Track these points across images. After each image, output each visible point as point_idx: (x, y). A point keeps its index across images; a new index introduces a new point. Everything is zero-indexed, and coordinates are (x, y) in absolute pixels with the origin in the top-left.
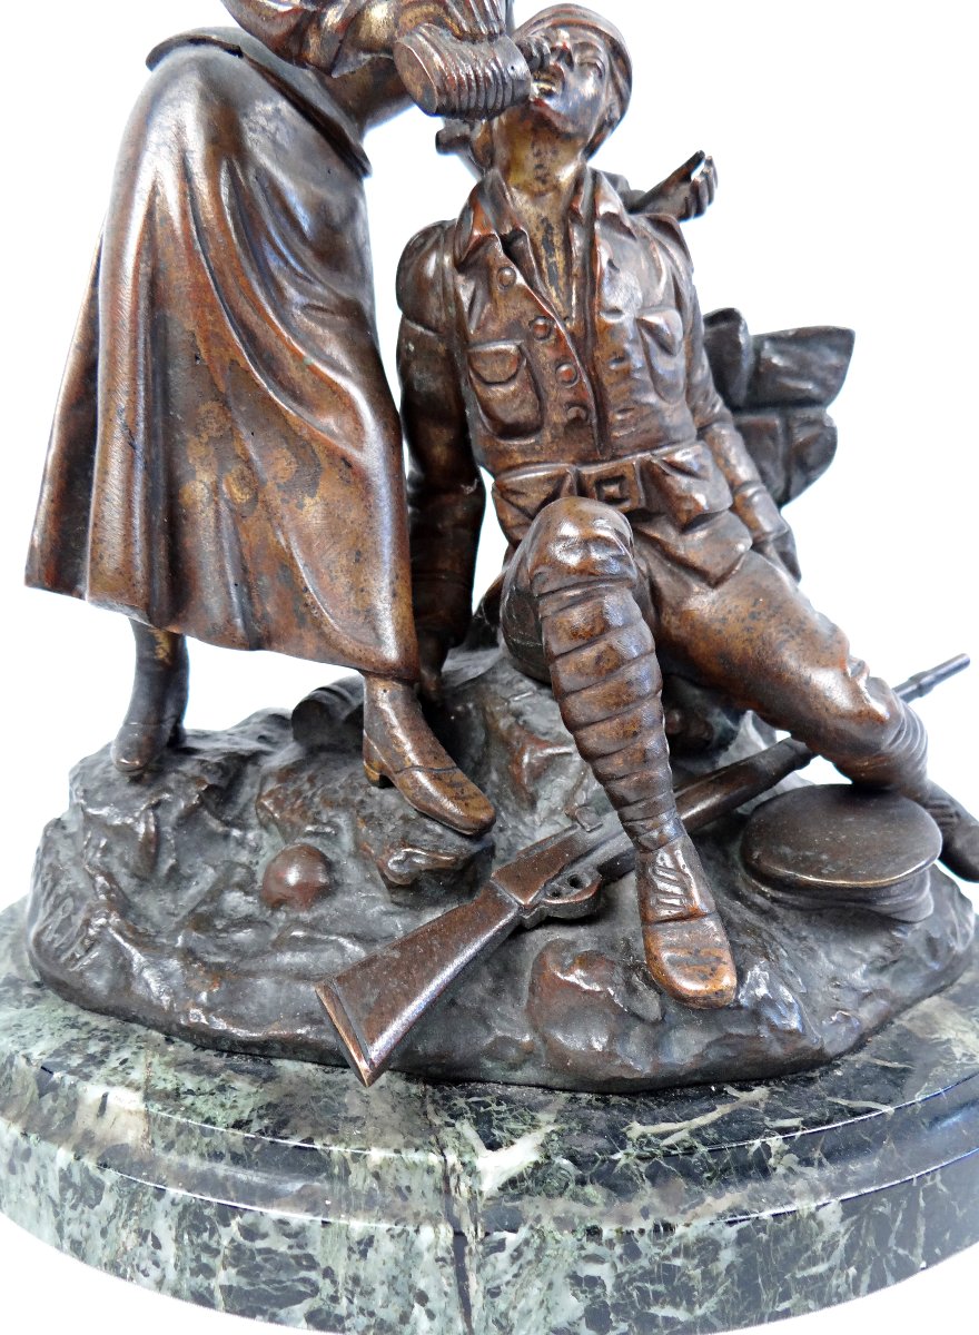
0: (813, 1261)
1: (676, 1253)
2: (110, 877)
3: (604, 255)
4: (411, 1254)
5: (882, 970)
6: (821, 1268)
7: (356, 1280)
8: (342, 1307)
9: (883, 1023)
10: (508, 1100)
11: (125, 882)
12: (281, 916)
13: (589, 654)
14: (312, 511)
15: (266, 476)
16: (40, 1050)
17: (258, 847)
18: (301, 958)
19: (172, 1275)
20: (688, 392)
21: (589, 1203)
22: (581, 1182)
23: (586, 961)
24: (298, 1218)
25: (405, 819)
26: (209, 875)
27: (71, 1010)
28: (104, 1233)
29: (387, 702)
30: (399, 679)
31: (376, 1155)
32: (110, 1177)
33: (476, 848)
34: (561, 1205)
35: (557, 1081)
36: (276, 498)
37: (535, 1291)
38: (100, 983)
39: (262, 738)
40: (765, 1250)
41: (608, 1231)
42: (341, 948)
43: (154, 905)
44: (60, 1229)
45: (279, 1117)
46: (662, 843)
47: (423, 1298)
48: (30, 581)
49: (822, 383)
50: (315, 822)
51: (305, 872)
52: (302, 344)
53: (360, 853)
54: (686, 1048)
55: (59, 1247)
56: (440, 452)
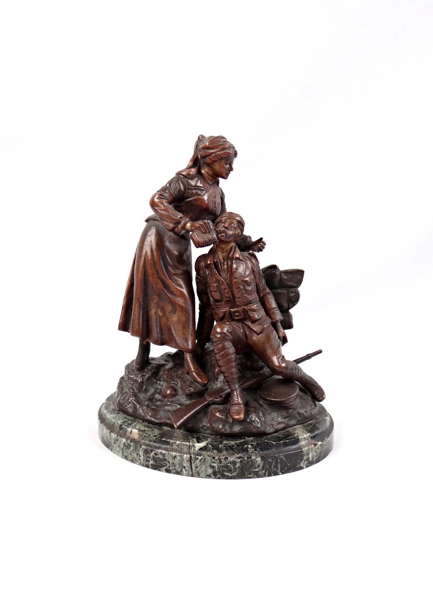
0: (255, 468)
1: (228, 463)
2: (133, 390)
3: (235, 266)
4: (182, 459)
5: (285, 418)
6: (257, 470)
7: (173, 463)
8: (171, 468)
9: (283, 429)
10: (204, 436)
11: (136, 391)
12: (166, 399)
13: (221, 353)
14: (174, 318)
15: (166, 310)
16: (120, 422)
17: (162, 385)
18: (169, 408)
19: (142, 462)
21: (214, 453)
22: (213, 449)
23: (220, 412)
24: (164, 452)
25: (191, 381)
26: (152, 391)
27: (125, 416)
28: (131, 454)
29: (188, 357)
30: (191, 353)
31: (178, 442)
32: (132, 444)
33: (203, 388)
34: (209, 453)
35: (213, 433)
36: (168, 314)
37: (204, 468)
38: (130, 410)
39: (166, 360)
40: (245, 464)
41: (216, 458)
42: (177, 407)
43: (142, 396)
44: (123, 454)
45: (162, 435)
46: (235, 389)
47: (184, 467)
48: (120, 329)
50: (174, 381)
51: (171, 391)
53: (181, 388)
54: (237, 429)
55: (123, 458)
56: (205, 300)
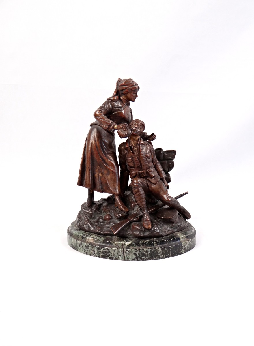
0: (158, 254)
1: (144, 252)
2: (87, 218)
3: (141, 148)
4: (119, 251)
5: (171, 228)
6: (159, 255)
7: (114, 254)
8: (113, 257)
9: (171, 234)
10: (129, 239)
11: (89, 218)
12: (106, 222)
13: (137, 194)
14: (109, 177)
15: (104, 173)
16: (82, 235)
17: (103, 214)
18: (108, 226)
19: (96, 255)
20: (153, 162)
21: (136, 247)
22: (135, 245)
23: (137, 225)
24: (108, 248)
25: (119, 211)
26: (97, 218)
27: (84, 232)
28: (89, 251)
29: (117, 198)
31: (116, 242)
32: (90, 245)
33: (127, 214)
34: (133, 247)
35: (134, 237)
36: (105, 176)
37: (131, 255)
38: (87, 229)
39: (103, 202)
40: (153, 252)
41: (137, 249)
42: (112, 225)
43: (92, 221)
44: (85, 251)
45: (107, 239)
46: (145, 213)
47: (120, 256)
48: (78, 185)
49: (172, 157)
50: (110, 211)
51: (109, 217)
52: (108, 158)
53: (114, 215)
54: (147, 234)
55: (84, 254)
